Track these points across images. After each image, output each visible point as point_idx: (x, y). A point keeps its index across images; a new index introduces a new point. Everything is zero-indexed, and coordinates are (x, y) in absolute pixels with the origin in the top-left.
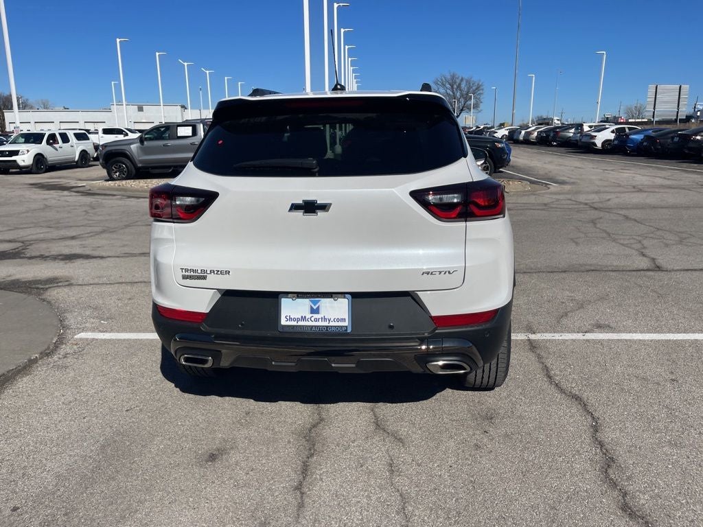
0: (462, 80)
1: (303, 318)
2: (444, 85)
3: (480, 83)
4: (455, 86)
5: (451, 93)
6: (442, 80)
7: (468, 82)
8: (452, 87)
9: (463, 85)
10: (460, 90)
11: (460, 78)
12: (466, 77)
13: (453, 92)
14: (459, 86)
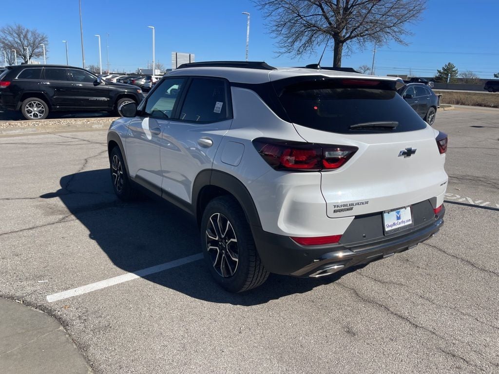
0: (28, 31)
1: (394, 224)
2: (11, 34)
3: (44, 36)
4: (22, 36)
5: (19, 41)
6: (9, 29)
7: (33, 33)
8: (19, 36)
9: (29, 36)
10: (28, 40)
11: (26, 30)
12: (31, 29)
13: (20, 40)
14: (25, 37)
